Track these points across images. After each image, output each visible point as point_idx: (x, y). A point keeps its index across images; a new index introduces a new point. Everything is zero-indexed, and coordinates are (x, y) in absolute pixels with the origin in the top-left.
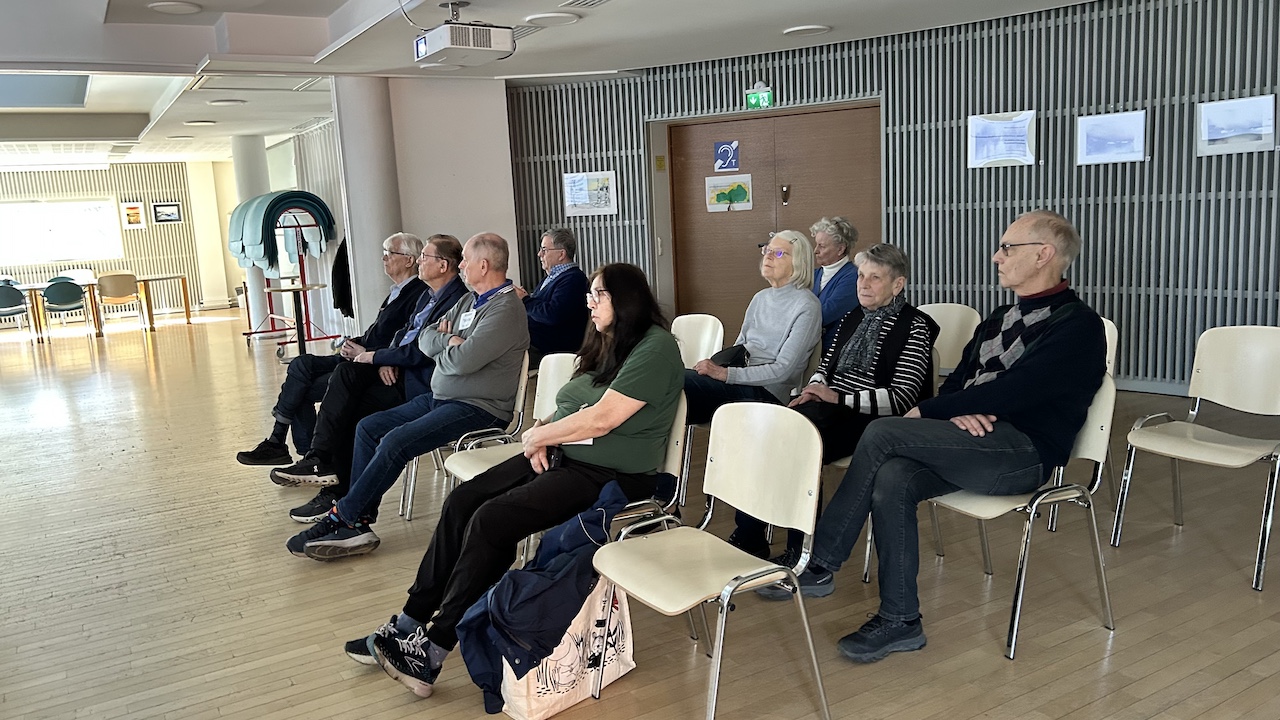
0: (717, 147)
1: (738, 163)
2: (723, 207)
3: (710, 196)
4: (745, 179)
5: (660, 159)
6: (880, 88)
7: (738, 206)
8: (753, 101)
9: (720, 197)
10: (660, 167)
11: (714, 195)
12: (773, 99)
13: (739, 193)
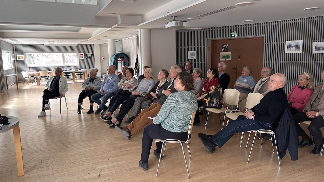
0: (223, 45)
1: (228, 49)
2: (224, 60)
3: (221, 57)
4: (230, 53)
5: (209, 48)
6: (264, 34)
7: (227, 59)
8: (233, 36)
9: (223, 57)
10: (209, 50)
12: (238, 35)
13: (228, 57)
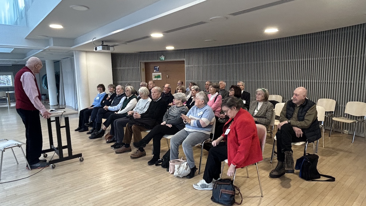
0: (155, 67)
1: (158, 70)
2: (156, 79)
3: (153, 77)
4: (160, 74)
5: (143, 69)
6: (185, 58)
7: (159, 79)
8: (161, 59)
9: (155, 77)
10: (143, 71)
11: (154, 77)
12: (165, 58)
13: (159, 77)
